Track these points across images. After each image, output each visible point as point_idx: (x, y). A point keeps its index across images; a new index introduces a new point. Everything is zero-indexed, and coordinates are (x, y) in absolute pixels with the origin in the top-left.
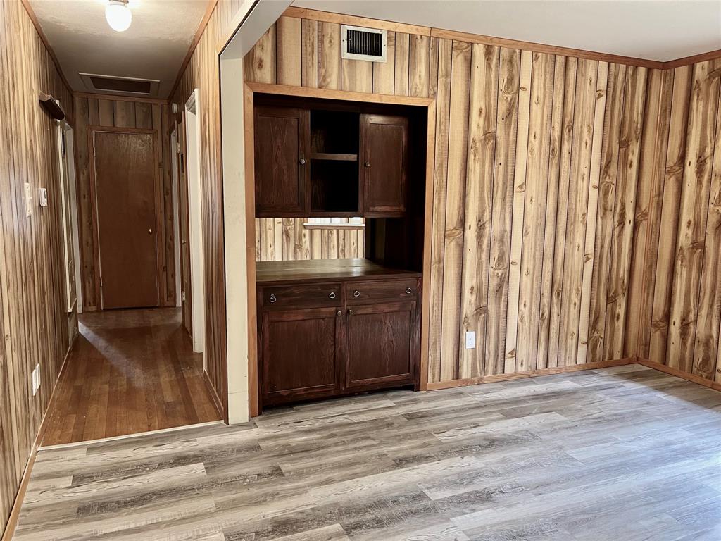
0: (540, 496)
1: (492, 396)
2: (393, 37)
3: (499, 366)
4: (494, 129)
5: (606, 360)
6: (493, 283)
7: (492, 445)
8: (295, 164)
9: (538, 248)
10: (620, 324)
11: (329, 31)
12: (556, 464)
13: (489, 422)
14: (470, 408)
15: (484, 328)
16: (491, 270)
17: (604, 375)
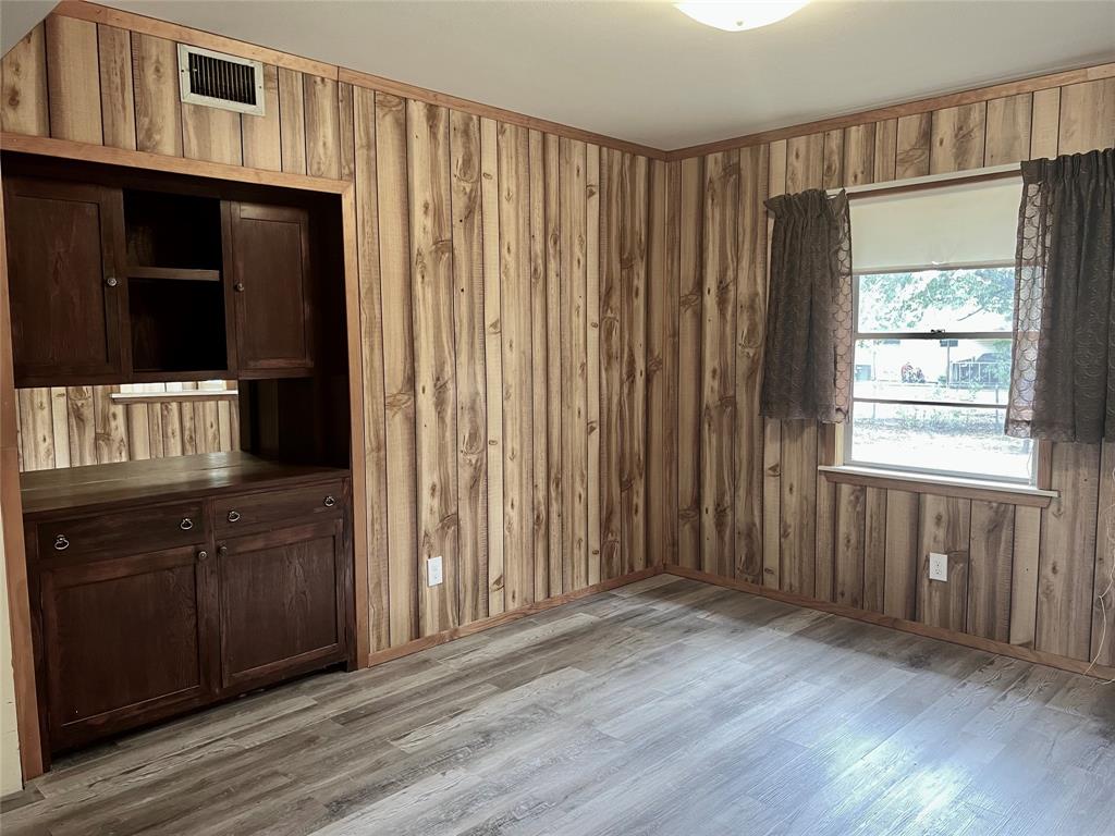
0: (573, 812)
1: (475, 658)
2: (275, 75)
3: (481, 606)
4: (448, 236)
5: (626, 572)
6: (465, 475)
7: (488, 741)
8: (96, 287)
9: (525, 418)
10: (639, 519)
11: (154, 51)
12: (585, 752)
13: (476, 702)
14: (444, 685)
15: (454, 548)
16: (461, 455)
17: (625, 596)
